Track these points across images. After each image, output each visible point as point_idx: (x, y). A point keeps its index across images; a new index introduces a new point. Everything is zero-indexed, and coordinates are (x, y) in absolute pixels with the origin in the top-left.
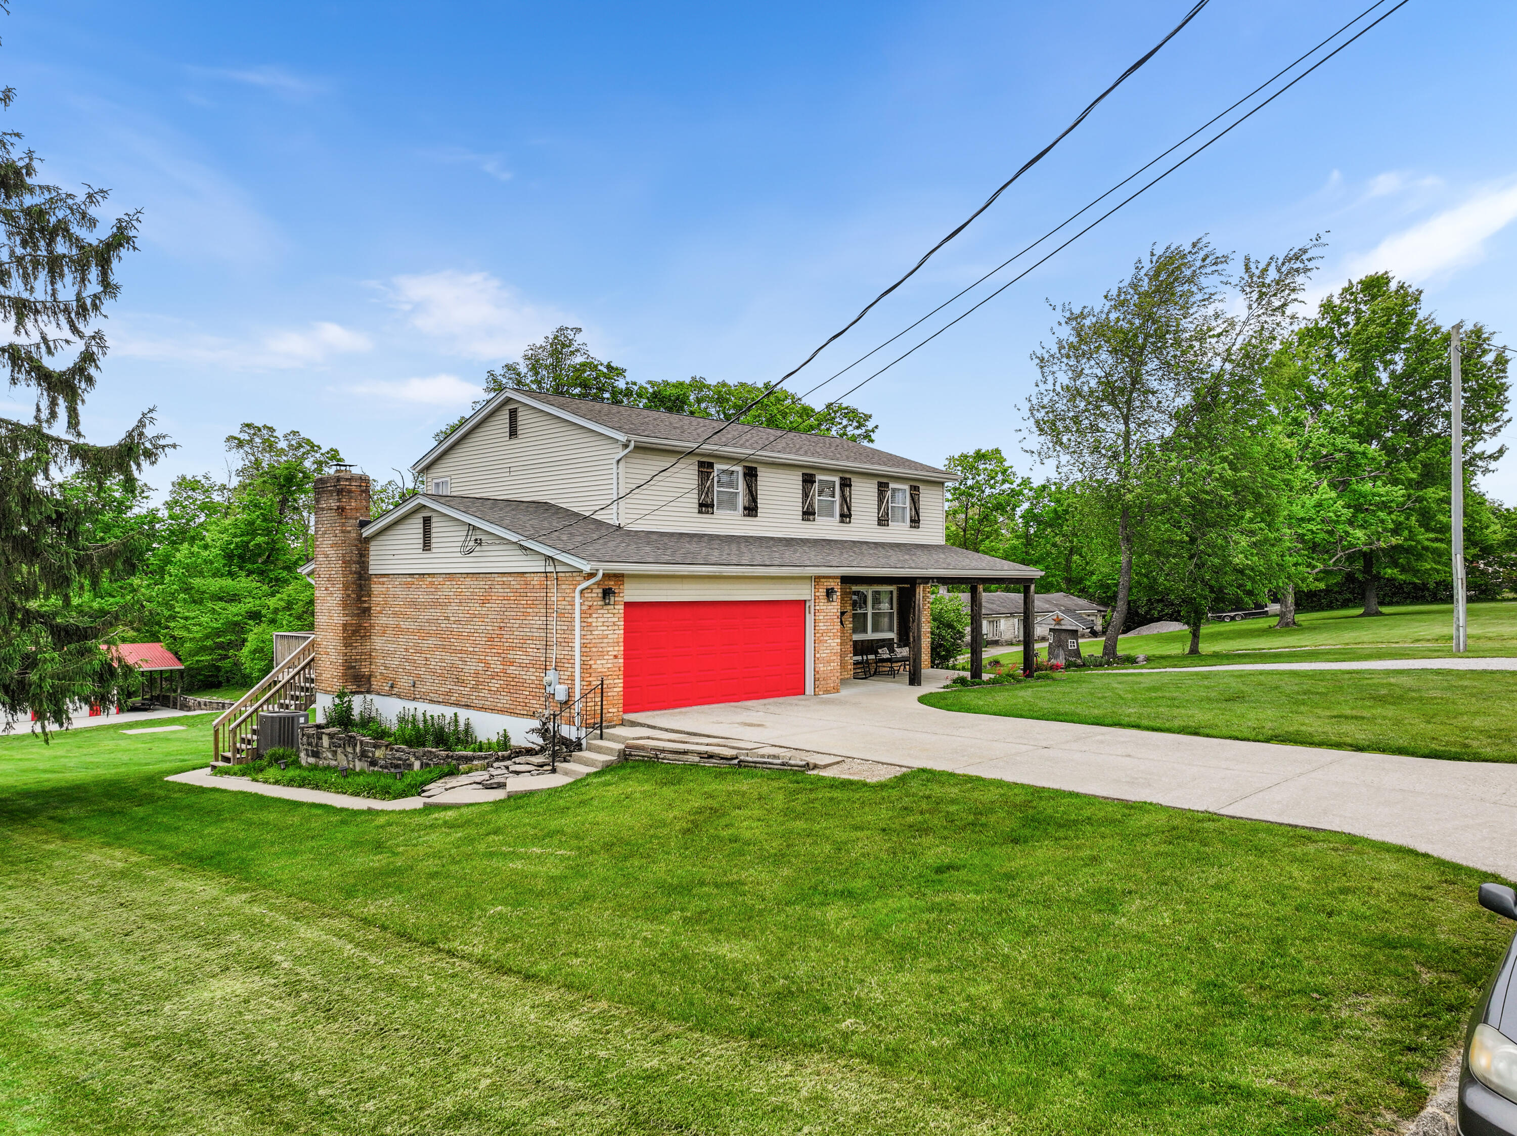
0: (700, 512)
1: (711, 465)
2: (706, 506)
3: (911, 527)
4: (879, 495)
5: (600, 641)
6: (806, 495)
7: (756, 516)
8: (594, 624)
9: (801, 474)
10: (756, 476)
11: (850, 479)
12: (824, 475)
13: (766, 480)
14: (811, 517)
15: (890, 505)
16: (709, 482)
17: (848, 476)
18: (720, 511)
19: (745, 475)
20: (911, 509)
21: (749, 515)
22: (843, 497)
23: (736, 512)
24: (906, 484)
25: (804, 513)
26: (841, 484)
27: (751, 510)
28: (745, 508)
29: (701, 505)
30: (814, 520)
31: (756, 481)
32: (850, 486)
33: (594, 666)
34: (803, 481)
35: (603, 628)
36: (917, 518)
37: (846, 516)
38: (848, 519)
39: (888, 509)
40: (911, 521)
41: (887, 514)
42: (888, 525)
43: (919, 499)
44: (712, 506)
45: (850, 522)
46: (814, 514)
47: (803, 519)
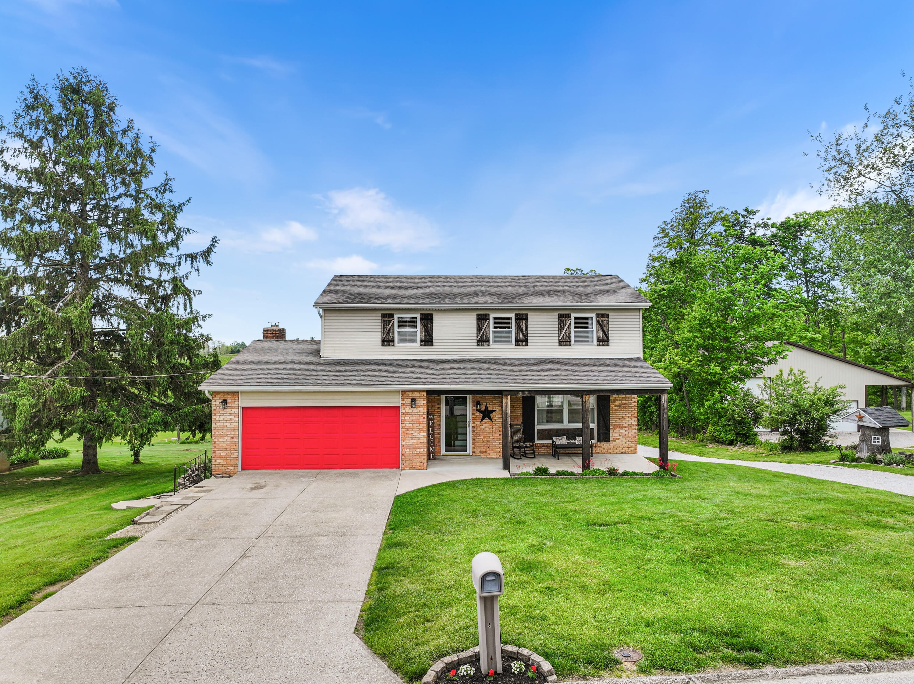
0: (383, 345)
1: (392, 316)
2: (388, 341)
3: (598, 345)
4: (560, 324)
5: (222, 429)
6: (479, 328)
7: (432, 345)
9: (475, 314)
10: (431, 319)
11: (527, 315)
12: (497, 313)
13: (440, 321)
14: (485, 344)
15: (573, 329)
16: (389, 326)
17: (524, 312)
18: (400, 344)
19: (421, 319)
20: (598, 332)
21: (425, 345)
22: (519, 329)
23: (414, 344)
24: (593, 313)
25: (478, 341)
26: (516, 319)
27: (428, 341)
28: (422, 341)
29: (383, 341)
30: (488, 345)
31: (432, 323)
32: (526, 319)
34: (477, 319)
35: (223, 422)
36: (605, 338)
37: (522, 341)
38: (524, 343)
39: (570, 333)
40: (598, 340)
41: (570, 337)
42: (570, 345)
43: (608, 324)
44: (393, 341)
45: (526, 345)
46: (488, 341)
47: (477, 345)
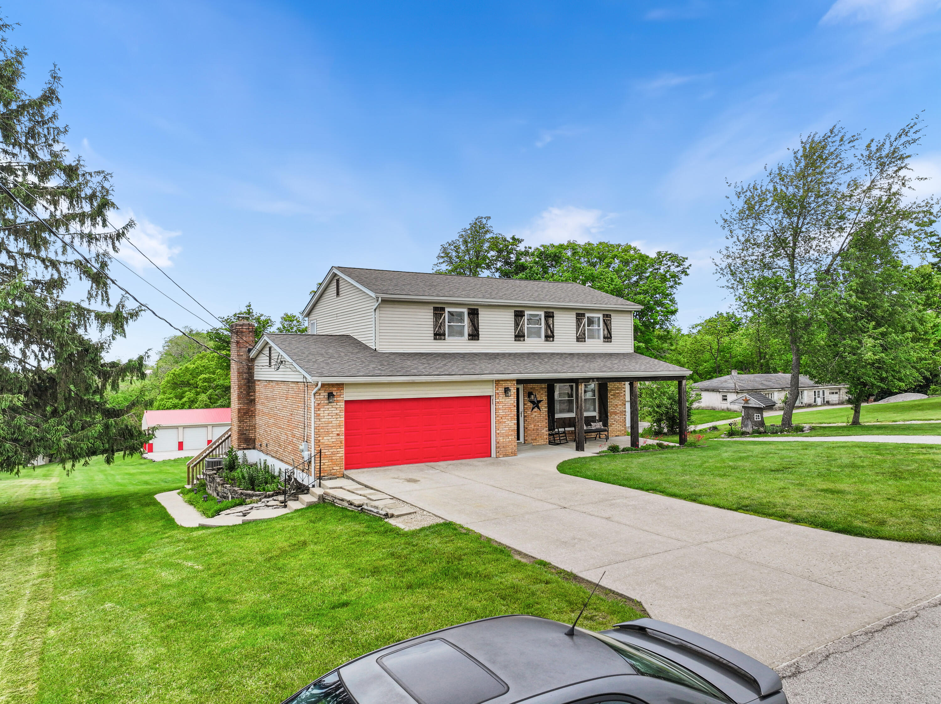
0: (435, 339)
1: (443, 309)
2: (440, 335)
3: (604, 342)
4: (577, 322)
5: (326, 425)
6: (517, 324)
7: (478, 339)
8: (322, 415)
9: (513, 311)
10: (478, 314)
11: (553, 313)
12: (530, 310)
13: (484, 317)
14: (522, 339)
15: (586, 327)
16: (441, 320)
17: (551, 310)
18: (451, 338)
19: (469, 314)
20: (604, 330)
21: (472, 339)
22: (547, 324)
23: (463, 338)
24: (600, 313)
25: (516, 336)
26: (545, 316)
27: (474, 336)
28: (469, 335)
29: (435, 335)
30: (524, 340)
31: (478, 317)
32: (553, 317)
33: (321, 441)
34: (515, 316)
35: (328, 417)
36: (609, 336)
37: (550, 337)
38: (551, 339)
39: (585, 331)
40: (604, 338)
41: (584, 334)
42: (585, 341)
43: (611, 323)
44: (444, 335)
45: (553, 341)
46: (524, 336)
47: (515, 340)
